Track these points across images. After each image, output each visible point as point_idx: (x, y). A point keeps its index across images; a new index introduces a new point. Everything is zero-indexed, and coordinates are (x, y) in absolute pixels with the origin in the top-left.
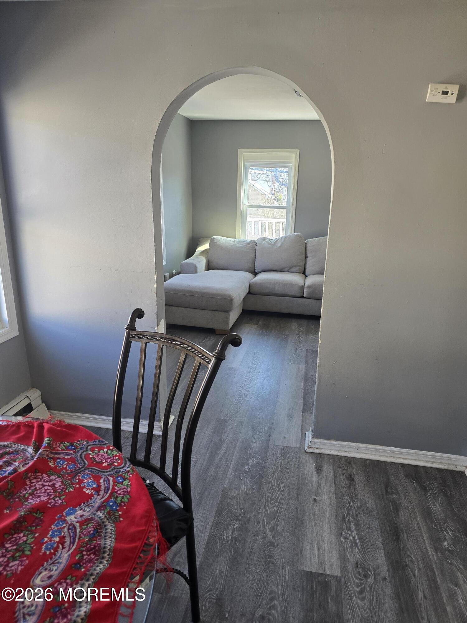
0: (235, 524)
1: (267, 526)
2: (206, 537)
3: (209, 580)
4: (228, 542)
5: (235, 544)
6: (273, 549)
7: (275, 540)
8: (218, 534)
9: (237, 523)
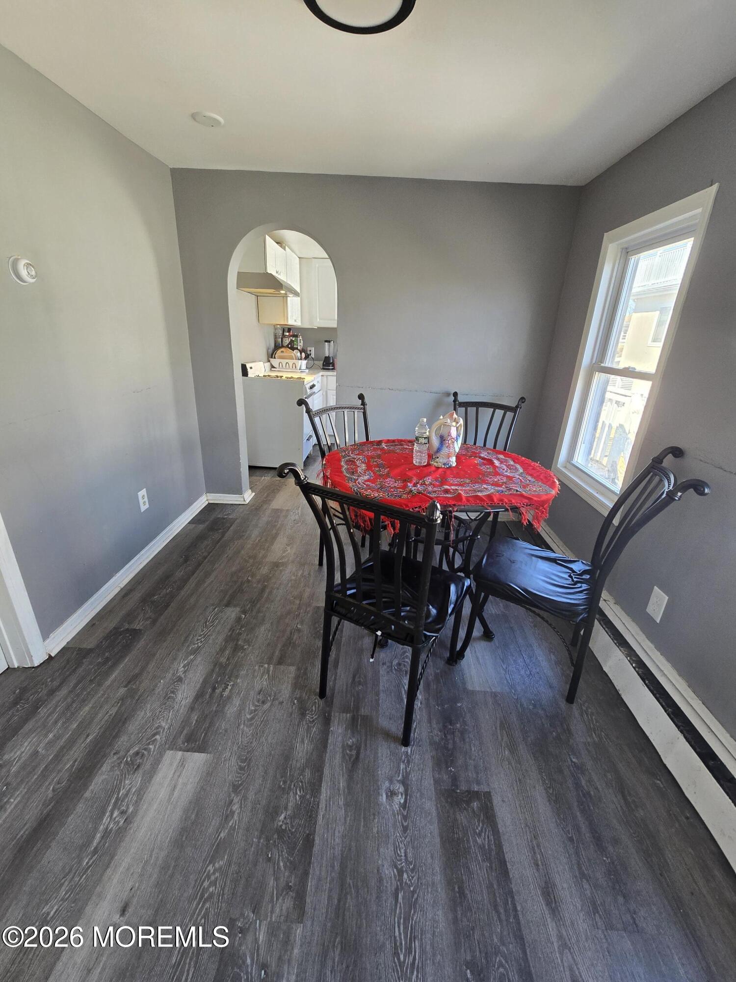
0: (283, 822)
1: (236, 822)
2: (323, 790)
3: (315, 732)
4: (294, 786)
5: (285, 782)
6: (236, 781)
7: (229, 796)
8: (308, 797)
9: (281, 823)
